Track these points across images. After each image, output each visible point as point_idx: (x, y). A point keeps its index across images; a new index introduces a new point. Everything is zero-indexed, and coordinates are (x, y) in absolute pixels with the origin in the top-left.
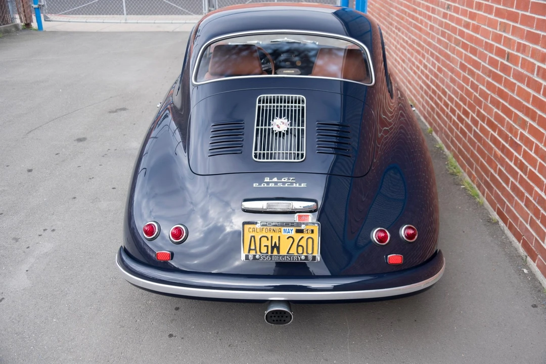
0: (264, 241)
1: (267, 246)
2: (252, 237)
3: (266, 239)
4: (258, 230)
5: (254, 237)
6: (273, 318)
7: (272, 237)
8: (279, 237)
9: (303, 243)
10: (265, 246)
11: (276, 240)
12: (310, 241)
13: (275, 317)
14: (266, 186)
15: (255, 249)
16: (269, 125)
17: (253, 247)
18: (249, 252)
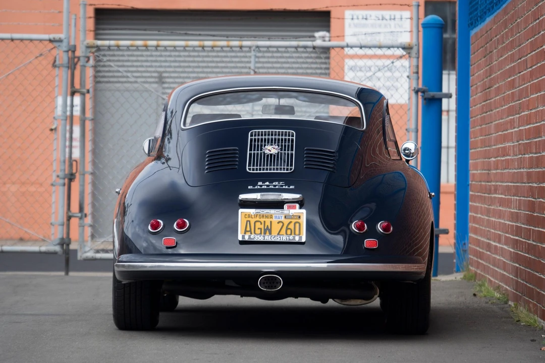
0: (258, 225)
1: (261, 229)
2: (247, 221)
3: (259, 223)
4: (253, 216)
5: (249, 221)
6: (266, 284)
7: (265, 222)
8: (271, 222)
9: (291, 226)
10: (259, 229)
11: (268, 224)
12: (297, 225)
13: (267, 283)
14: (259, 187)
15: (250, 231)
16: (261, 150)
17: (248, 229)
18: (245, 233)
